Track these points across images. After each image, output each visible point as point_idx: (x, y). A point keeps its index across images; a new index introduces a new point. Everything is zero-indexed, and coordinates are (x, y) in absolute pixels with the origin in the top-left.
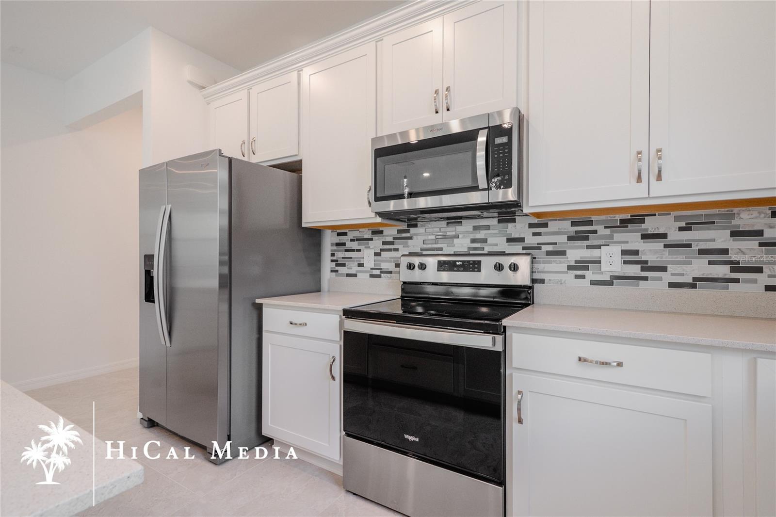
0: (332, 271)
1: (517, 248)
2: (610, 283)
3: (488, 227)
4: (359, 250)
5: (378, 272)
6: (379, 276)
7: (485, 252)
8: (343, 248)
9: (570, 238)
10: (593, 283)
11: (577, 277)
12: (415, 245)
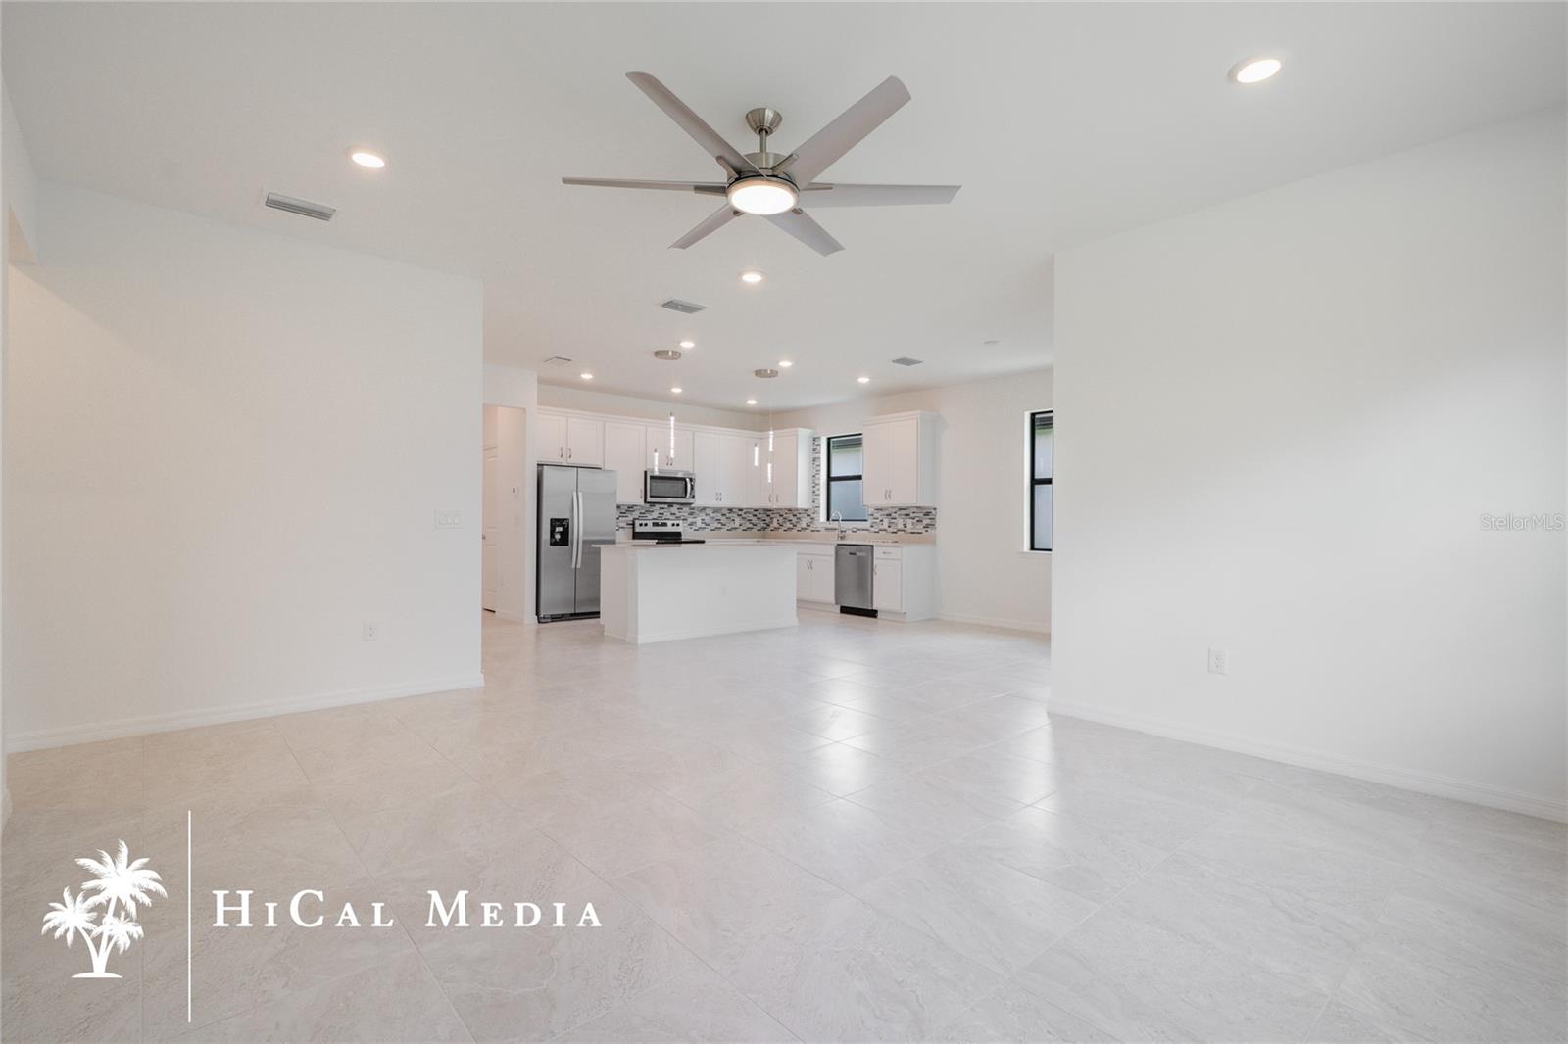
2: (698, 530)
3: (667, 509)
7: (666, 519)
9: (689, 514)
10: (695, 530)
11: (691, 528)
12: (637, 514)
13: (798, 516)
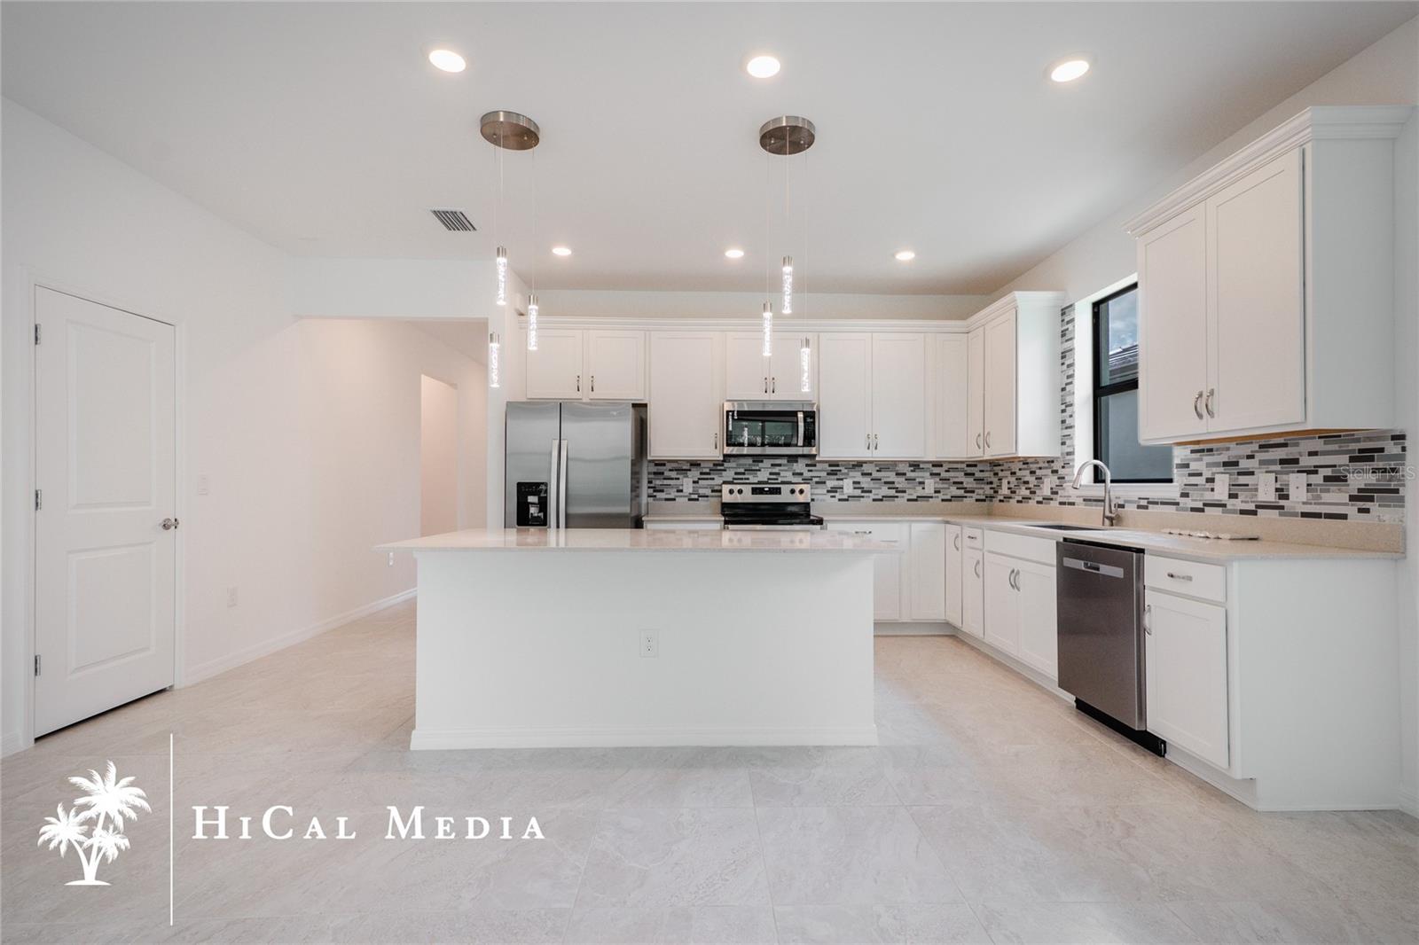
0: (649, 496)
1: (798, 479)
2: (847, 500)
3: (780, 465)
4: (678, 479)
5: (696, 496)
6: (697, 500)
7: (779, 481)
8: (662, 477)
9: (828, 474)
10: (840, 500)
11: (832, 497)
12: (729, 475)
13: (1039, 473)
